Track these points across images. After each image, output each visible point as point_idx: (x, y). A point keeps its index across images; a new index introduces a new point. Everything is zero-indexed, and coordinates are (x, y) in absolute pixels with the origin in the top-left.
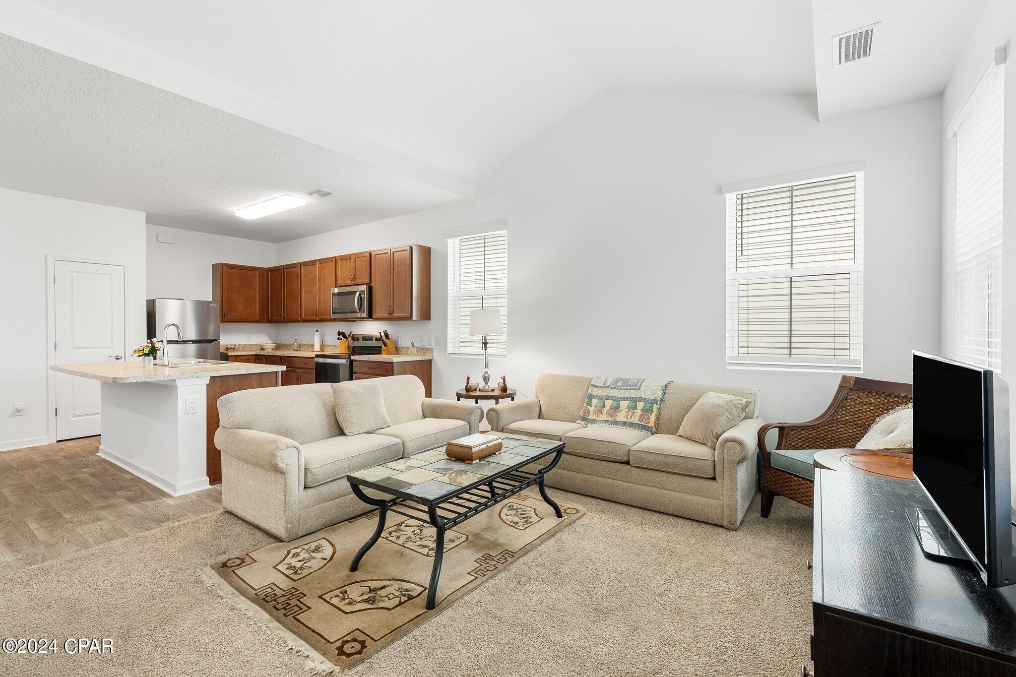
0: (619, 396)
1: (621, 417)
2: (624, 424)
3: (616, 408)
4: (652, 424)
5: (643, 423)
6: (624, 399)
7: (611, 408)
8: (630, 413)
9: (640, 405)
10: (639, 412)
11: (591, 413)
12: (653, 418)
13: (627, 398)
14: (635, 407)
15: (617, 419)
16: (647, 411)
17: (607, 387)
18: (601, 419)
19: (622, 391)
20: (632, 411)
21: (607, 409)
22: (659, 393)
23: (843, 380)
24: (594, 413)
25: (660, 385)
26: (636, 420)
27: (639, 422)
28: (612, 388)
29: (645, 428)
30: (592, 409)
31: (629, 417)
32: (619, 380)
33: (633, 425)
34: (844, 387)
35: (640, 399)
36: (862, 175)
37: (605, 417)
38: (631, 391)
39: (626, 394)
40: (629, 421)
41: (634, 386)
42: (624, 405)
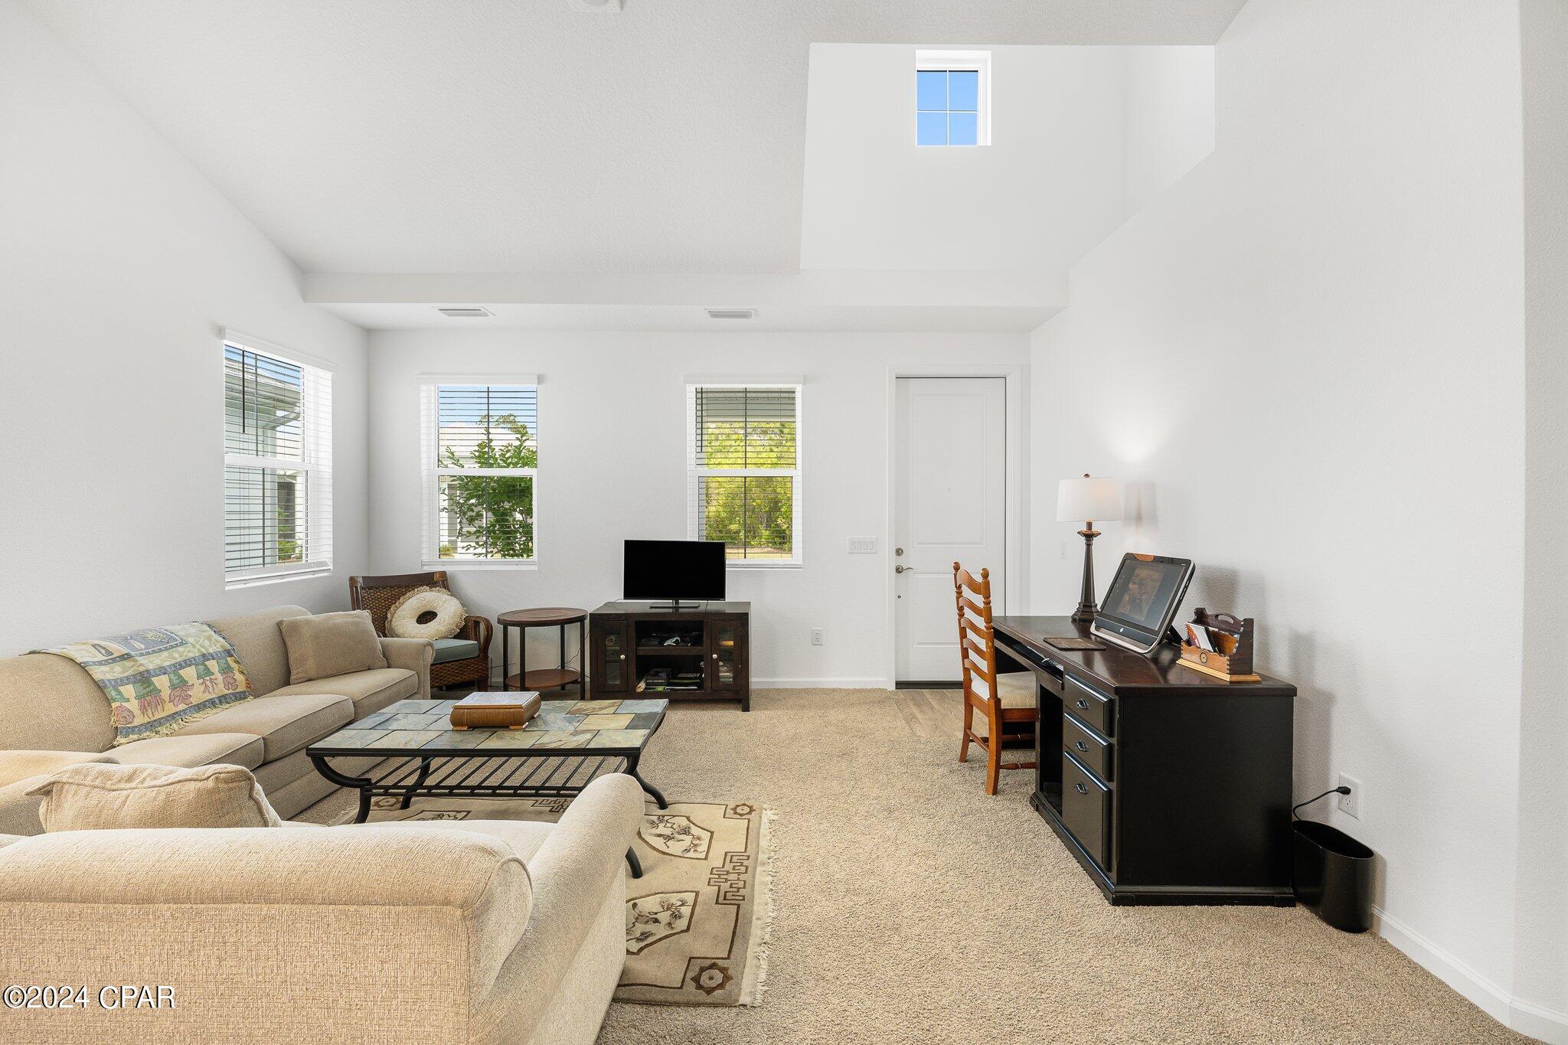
1: (198, 695)
3: (180, 686)
4: (242, 688)
5: (231, 691)
6: (181, 665)
7: (173, 687)
8: (208, 683)
9: (213, 665)
10: (219, 677)
11: (136, 712)
12: (239, 677)
13: (184, 662)
14: (208, 672)
15: (195, 701)
16: (226, 670)
17: (125, 657)
18: (163, 715)
19: (165, 654)
20: (208, 678)
21: (166, 693)
22: (221, 639)
23: (352, 580)
24: (143, 709)
25: (206, 628)
26: (221, 689)
27: (227, 692)
28: (137, 655)
29: (241, 697)
30: (133, 705)
31: (211, 689)
32: (125, 640)
33: (223, 699)
34: (356, 587)
35: (205, 657)
36: (329, 375)
37: (170, 709)
38: (181, 649)
39: (176, 655)
40: (214, 696)
41: (169, 642)
42: (190, 673)
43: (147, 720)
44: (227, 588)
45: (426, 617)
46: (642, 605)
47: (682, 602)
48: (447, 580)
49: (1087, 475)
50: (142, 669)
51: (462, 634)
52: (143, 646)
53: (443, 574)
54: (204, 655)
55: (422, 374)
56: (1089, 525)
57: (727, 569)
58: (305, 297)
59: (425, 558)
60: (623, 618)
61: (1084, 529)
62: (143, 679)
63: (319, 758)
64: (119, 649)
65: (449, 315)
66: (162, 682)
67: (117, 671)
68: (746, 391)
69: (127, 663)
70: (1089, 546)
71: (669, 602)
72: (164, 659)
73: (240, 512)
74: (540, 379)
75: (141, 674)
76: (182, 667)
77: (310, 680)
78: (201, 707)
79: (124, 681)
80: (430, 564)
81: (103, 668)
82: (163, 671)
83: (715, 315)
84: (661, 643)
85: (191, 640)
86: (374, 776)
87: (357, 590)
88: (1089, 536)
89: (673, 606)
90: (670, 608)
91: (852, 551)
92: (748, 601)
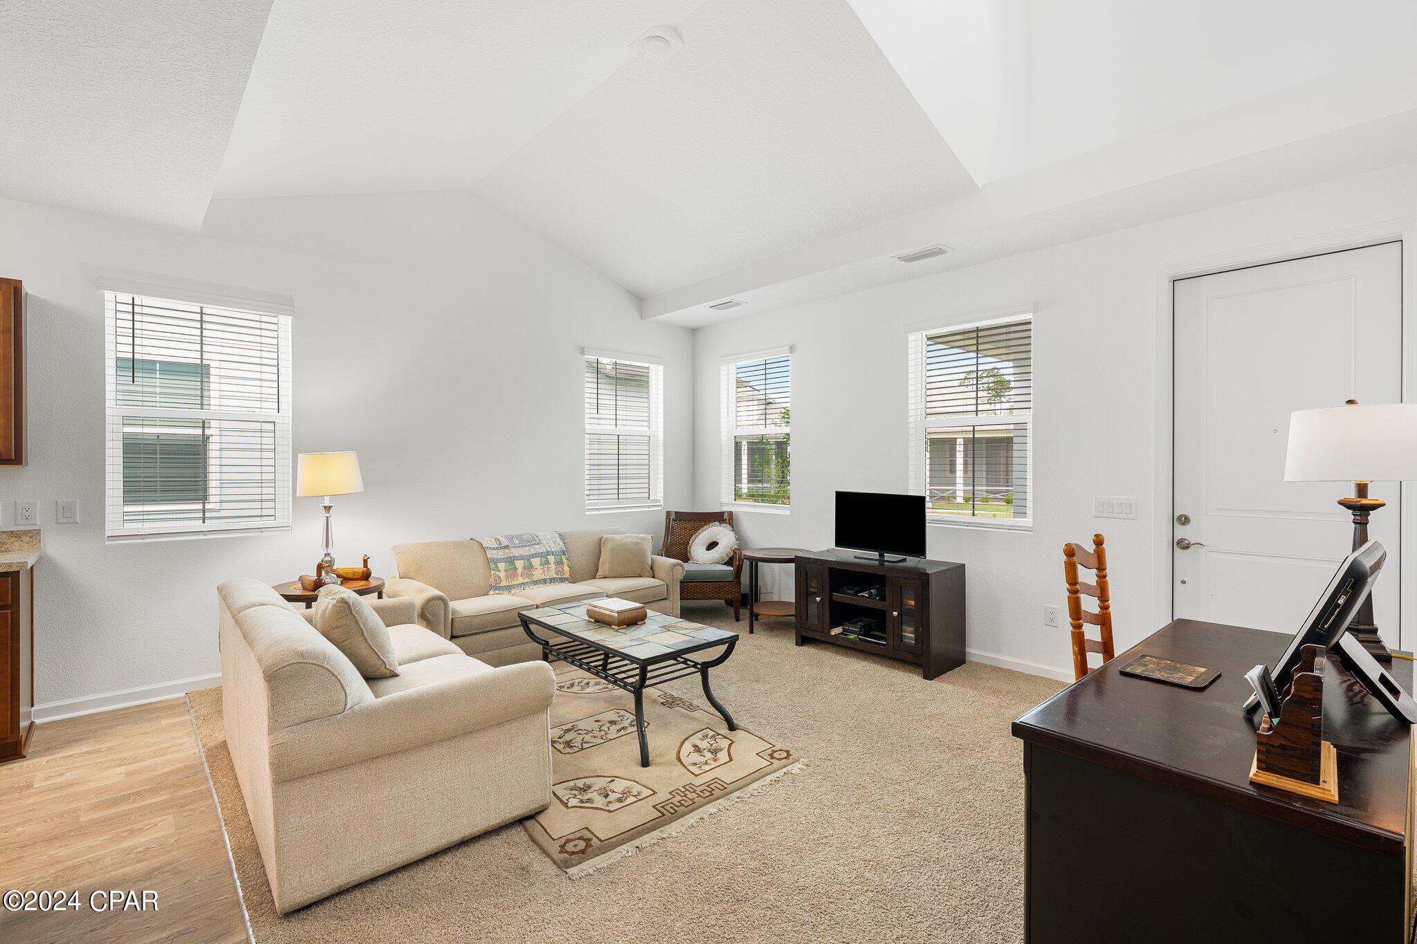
0: (526, 554)
1: (538, 575)
2: (545, 581)
3: (529, 568)
4: (567, 575)
5: (559, 576)
6: (533, 556)
7: (525, 568)
8: (545, 569)
9: (551, 559)
10: (553, 566)
11: (503, 578)
12: (566, 569)
13: (536, 554)
14: (548, 562)
15: (535, 578)
16: (559, 563)
17: (506, 547)
18: (516, 583)
19: (527, 548)
20: (546, 566)
21: (520, 570)
22: (562, 544)
23: (668, 513)
24: (507, 578)
25: (557, 536)
26: (552, 574)
27: (555, 576)
28: (512, 547)
29: (562, 580)
30: (502, 574)
31: (546, 573)
32: (511, 538)
33: (552, 580)
34: (669, 519)
35: (548, 553)
36: (661, 368)
37: (520, 580)
38: (536, 546)
39: (532, 550)
40: (547, 577)
41: (533, 541)
42: (536, 562)
43: (507, 584)
44: (586, 513)
45: (712, 545)
46: (849, 555)
47: (888, 556)
48: (732, 519)
49: (1351, 402)
50: (512, 555)
51: (729, 562)
52: (518, 542)
53: (731, 513)
54: (548, 552)
55: (723, 356)
56: (1361, 489)
58: (642, 315)
59: (724, 500)
60: (819, 563)
62: (511, 561)
63: (526, 622)
64: (505, 542)
65: (720, 309)
66: (520, 564)
67: (500, 554)
68: (978, 330)
69: (506, 551)
70: (1361, 524)
71: (874, 555)
72: (525, 551)
73: (598, 465)
74: (792, 349)
75: (510, 558)
76: (533, 557)
77: (606, 578)
78: (536, 583)
79: (500, 560)
80: (727, 504)
81: (495, 552)
82: (522, 557)
83: (910, 259)
84: (856, 594)
85: (544, 542)
86: (551, 642)
87: (669, 521)
89: (878, 558)
90: (876, 560)
91: (1099, 515)
92: (962, 562)
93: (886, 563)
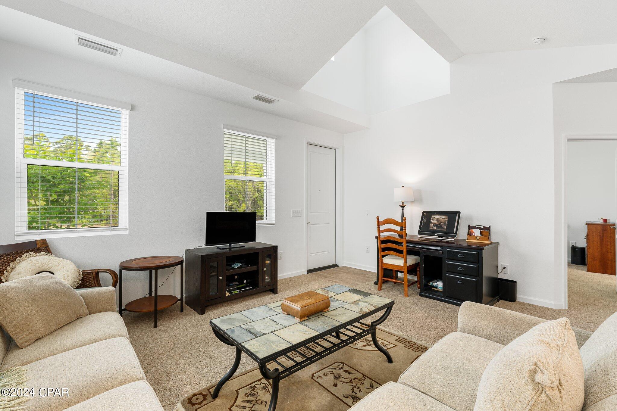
46: (213, 248)
47: (234, 245)
48: (48, 246)
49: (403, 186)
53: (44, 241)
56: (403, 203)
57: (256, 226)
59: (17, 230)
61: (401, 204)
70: (403, 210)
71: (227, 245)
80: (23, 234)
83: (258, 98)
88: (403, 207)
89: (228, 247)
90: (227, 249)
91: (293, 216)
92: (274, 244)
93: (233, 249)
